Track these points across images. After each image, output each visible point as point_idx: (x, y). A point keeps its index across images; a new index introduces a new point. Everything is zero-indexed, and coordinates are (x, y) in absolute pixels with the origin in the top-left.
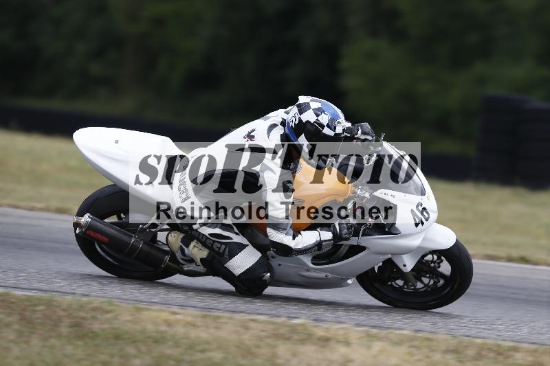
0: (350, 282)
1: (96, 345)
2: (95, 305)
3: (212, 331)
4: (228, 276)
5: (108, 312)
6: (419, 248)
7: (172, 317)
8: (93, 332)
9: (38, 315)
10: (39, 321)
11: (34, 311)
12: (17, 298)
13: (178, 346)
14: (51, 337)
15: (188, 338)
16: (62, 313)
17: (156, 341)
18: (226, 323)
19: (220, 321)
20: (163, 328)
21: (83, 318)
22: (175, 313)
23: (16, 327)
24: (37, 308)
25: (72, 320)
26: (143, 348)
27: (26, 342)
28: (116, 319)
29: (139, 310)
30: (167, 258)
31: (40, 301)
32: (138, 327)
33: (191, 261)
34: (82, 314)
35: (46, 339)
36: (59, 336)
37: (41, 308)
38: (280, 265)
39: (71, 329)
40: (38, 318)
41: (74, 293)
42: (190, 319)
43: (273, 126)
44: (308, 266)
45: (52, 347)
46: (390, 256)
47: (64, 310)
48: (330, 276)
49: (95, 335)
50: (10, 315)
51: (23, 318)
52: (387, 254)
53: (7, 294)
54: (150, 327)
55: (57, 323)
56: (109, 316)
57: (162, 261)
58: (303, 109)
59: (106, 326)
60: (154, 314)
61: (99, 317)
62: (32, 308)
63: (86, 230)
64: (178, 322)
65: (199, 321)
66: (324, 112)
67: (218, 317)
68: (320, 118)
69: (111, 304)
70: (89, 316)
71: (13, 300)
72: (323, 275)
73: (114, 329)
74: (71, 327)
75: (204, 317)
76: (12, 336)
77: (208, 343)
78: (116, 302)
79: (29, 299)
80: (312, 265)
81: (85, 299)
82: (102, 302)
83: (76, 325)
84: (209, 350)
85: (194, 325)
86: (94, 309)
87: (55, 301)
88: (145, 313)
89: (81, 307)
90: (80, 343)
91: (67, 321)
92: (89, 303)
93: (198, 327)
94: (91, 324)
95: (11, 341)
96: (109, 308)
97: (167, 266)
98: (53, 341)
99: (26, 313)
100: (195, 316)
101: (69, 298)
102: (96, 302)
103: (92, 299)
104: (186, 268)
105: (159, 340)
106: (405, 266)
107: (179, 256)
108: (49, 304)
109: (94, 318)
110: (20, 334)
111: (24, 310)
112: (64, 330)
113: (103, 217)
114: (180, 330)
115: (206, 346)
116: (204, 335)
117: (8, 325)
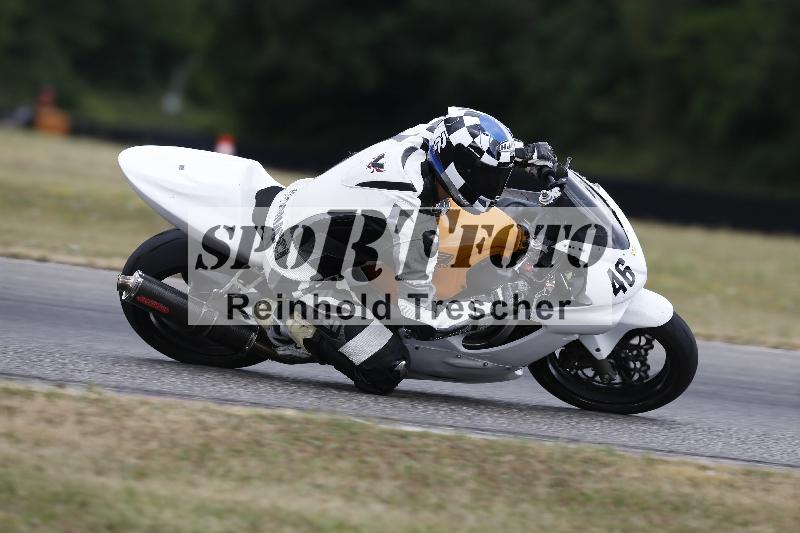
0: (519, 372)
1: (588, 514)
2: (587, 455)
3: (759, 494)
4: (343, 364)
5: (606, 465)
6: (620, 325)
7: (701, 474)
8: (583, 494)
9: (506, 468)
10: (505, 477)
11: (498, 462)
12: (473, 443)
13: (708, 517)
14: (523, 500)
15: (722, 505)
16: (539, 466)
17: (676, 509)
18: (780, 483)
19: (772, 479)
20: (687, 490)
21: (571, 474)
22: (704, 468)
23: (472, 485)
24: (502, 459)
25: (553, 477)
26: (656, 519)
27: (486, 508)
28: (618, 476)
29: (651, 462)
30: (254, 336)
31: (507, 449)
32: (649, 488)
33: (289, 341)
34: (568, 467)
35: (515, 503)
36: (535, 499)
37: (509, 458)
38: (417, 348)
39: (552, 491)
40: (504, 473)
41: (557, 438)
42: (726, 477)
43: (411, 150)
44: (459, 351)
45: (524, 515)
46: (576, 337)
47: (542, 462)
48: (490, 364)
49: (584, 499)
50: (463, 467)
51: (482, 473)
52: (573, 334)
53: (460, 438)
54: (667, 488)
55: (530, 481)
56: (606, 471)
57: (246, 341)
58: (452, 126)
59: (603, 485)
60: (673, 469)
61: (593, 472)
62: (497, 458)
63: (136, 296)
64: (708, 480)
65: (740, 481)
66: (483, 131)
67: (768, 475)
68: (477, 140)
69: (610, 453)
70: (577, 470)
71: (468, 447)
72: (479, 363)
73: (615, 490)
74: (551, 486)
75: (748, 473)
76: (466, 498)
77: (753, 512)
78: (619, 451)
79: (490, 445)
80: (463, 349)
81: (572, 446)
82: (597, 451)
83: (559, 483)
84: (755, 523)
85: (731, 486)
86: (586, 461)
87: (529, 448)
88: (661, 467)
89: (567, 458)
90: (564, 509)
91: (546, 478)
92: (577, 452)
93: (738, 488)
94: (581, 483)
95: (464, 506)
96: (608, 459)
97: (254, 348)
98: (525, 507)
99: (488, 467)
100: (733, 473)
101: (549, 444)
102: (589, 450)
103: (582, 445)
104: (281, 352)
105: (681, 506)
106: (598, 350)
107: (271, 334)
108: (521, 453)
109: (585, 473)
110: (477, 495)
111: (484, 461)
112: (542, 490)
113: (160, 276)
114: (712, 493)
115: (749, 517)
116: (746, 500)
117: (461, 483)
